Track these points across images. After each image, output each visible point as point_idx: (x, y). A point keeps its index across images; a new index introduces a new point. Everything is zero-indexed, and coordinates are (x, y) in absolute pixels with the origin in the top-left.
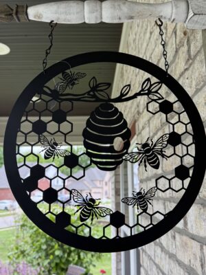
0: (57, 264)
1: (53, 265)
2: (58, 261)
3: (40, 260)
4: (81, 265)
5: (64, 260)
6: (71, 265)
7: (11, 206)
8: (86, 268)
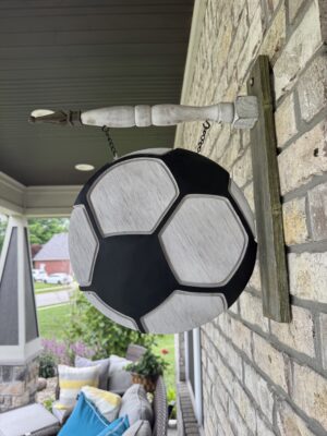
0: (116, 343)
1: (112, 344)
2: (117, 340)
3: (97, 339)
4: (142, 345)
5: (123, 339)
6: (132, 345)
7: (65, 280)
8: (147, 347)
